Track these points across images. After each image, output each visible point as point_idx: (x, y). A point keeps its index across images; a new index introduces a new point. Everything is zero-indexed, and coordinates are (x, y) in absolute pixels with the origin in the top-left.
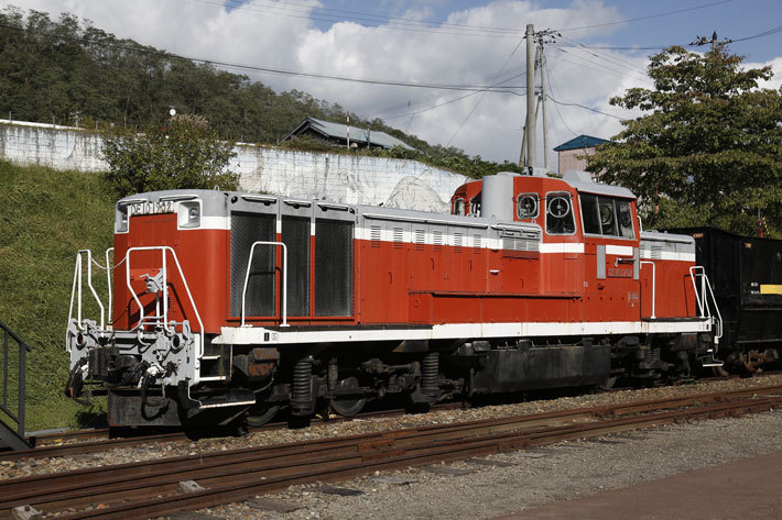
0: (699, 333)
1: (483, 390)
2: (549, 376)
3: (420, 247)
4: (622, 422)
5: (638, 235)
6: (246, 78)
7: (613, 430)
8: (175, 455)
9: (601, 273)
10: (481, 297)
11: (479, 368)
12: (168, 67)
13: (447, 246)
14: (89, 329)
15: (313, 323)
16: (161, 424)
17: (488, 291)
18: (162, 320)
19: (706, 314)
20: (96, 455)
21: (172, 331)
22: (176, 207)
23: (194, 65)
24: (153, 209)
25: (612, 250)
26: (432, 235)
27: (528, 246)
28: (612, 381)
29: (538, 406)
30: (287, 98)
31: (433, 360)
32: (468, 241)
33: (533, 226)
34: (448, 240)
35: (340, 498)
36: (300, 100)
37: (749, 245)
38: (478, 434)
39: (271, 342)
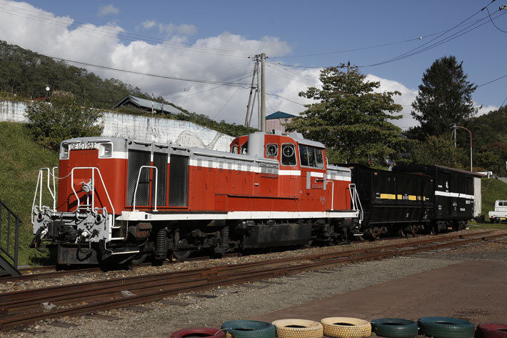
0: (353, 218)
1: (250, 246)
2: (282, 240)
3: (221, 171)
4: (324, 263)
5: (326, 167)
6: (85, 70)
7: (325, 266)
8: (98, 280)
9: (308, 187)
10: (252, 197)
11: (248, 235)
12: (39, 62)
13: (234, 170)
14: (45, 211)
15: (167, 210)
16: (88, 263)
17: (253, 195)
18: (90, 207)
19: (356, 209)
20: (56, 279)
21: (96, 213)
22: (97, 146)
23: (54, 61)
24: (84, 147)
25: (313, 174)
26: (227, 165)
27: (273, 172)
28: (310, 242)
29: (277, 255)
30: (108, 83)
31: (226, 231)
32: (244, 168)
33: (275, 161)
34: (235, 167)
35: (207, 299)
36: (116, 84)
37: (376, 174)
38: (258, 268)
39: (148, 219)
